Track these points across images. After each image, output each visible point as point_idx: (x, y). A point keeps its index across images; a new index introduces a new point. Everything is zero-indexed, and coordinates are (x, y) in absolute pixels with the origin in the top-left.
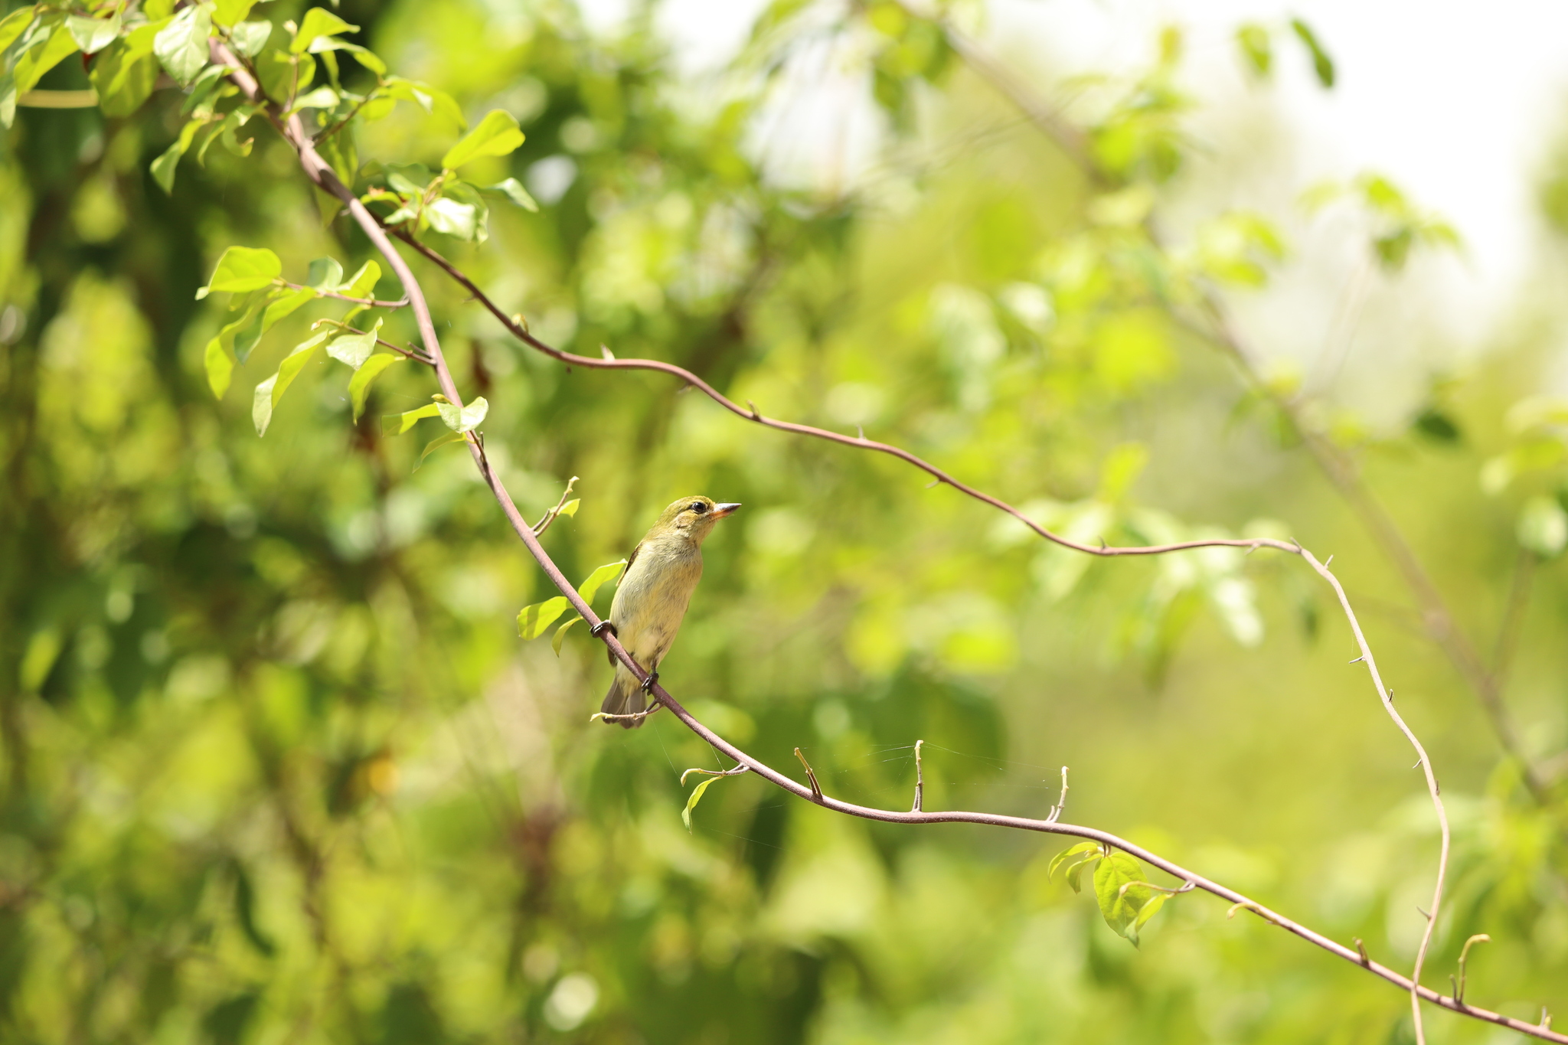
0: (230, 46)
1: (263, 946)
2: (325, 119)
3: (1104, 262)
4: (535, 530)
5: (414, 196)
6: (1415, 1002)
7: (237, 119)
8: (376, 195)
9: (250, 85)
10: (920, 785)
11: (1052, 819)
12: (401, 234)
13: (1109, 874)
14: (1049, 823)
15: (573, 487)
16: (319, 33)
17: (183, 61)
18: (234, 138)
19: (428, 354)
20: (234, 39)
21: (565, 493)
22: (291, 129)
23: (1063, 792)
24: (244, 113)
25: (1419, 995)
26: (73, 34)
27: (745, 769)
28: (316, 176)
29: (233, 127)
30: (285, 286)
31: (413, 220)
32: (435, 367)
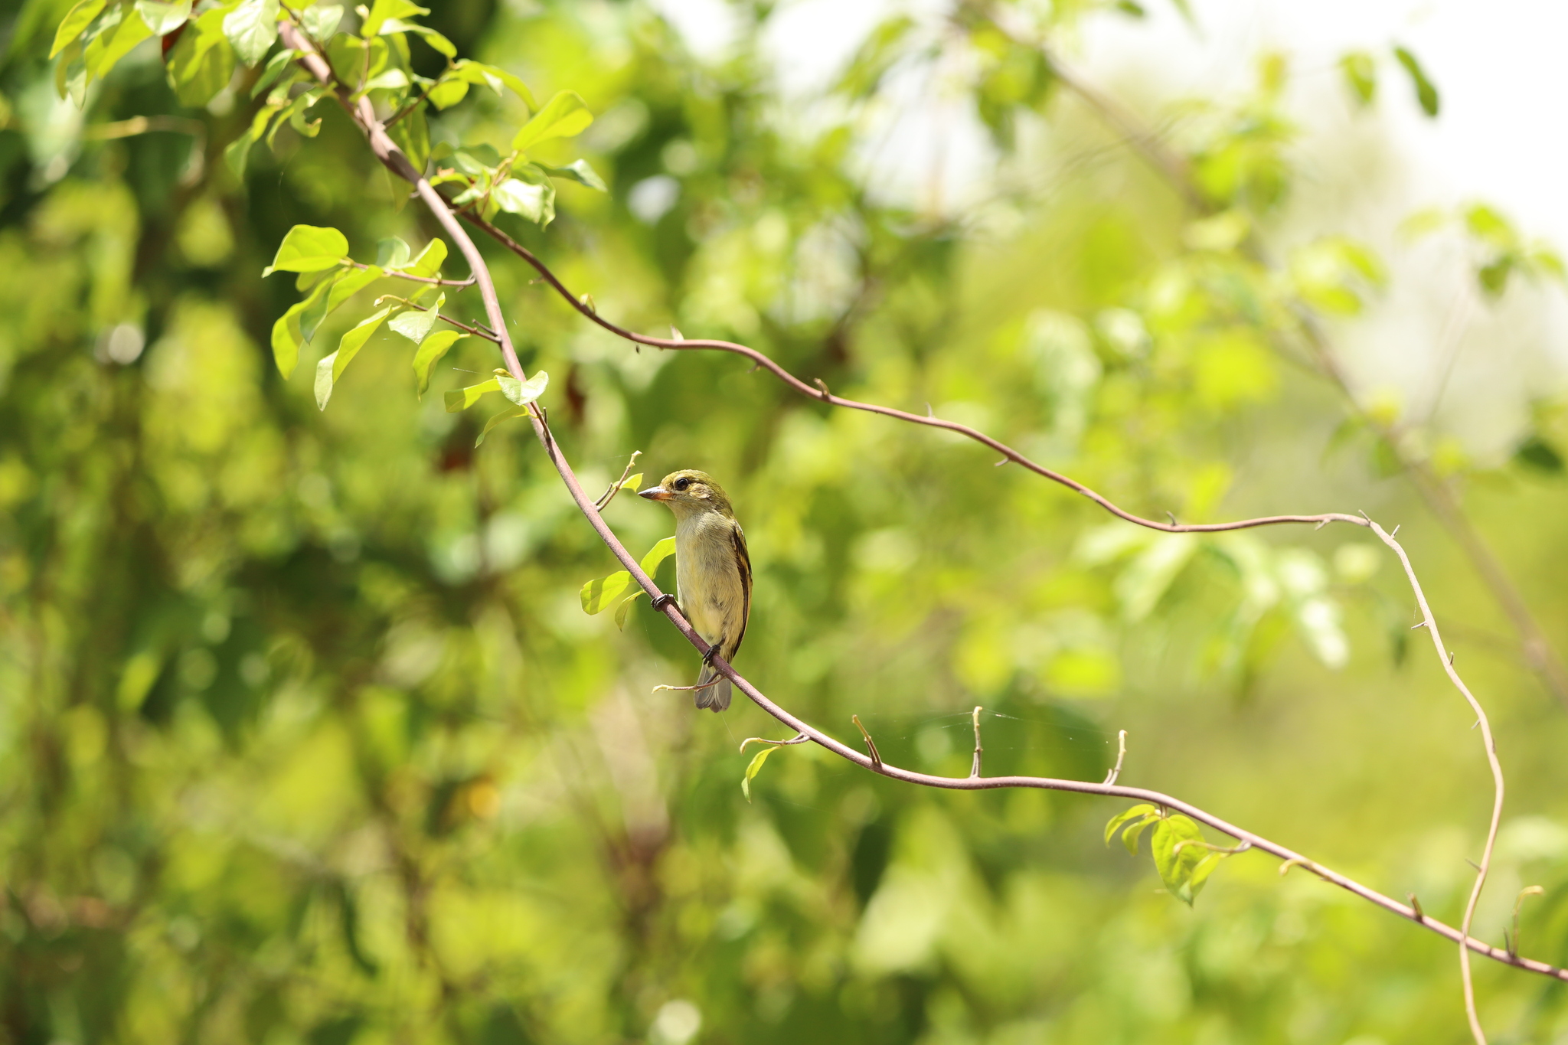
0: (301, 30)
1: (367, 967)
2: (397, 104)
3: (1198, 288)
4: (597, 504)
5: (481, 175)
6: (1464, 954)
7: (306, 100)
8: (446, 175)
9: (322, 69)
10: (978, 751)
11: (1109, 781)
12: (469, 216)
13: (1167, 838)
14: (1107, 785)
15: (635, 461)
16: (391, 15)
17: (251, 42)
18: (303, 118)
19: (493, 331)
20: (306, 23)
21: (628, 467)
22: (361, 112)
23: (1121, 755)
24: (314, 95)
25: (1469, 947)
26: (144, 17)
27: (805, 738)
28: (385, 156)
29: (302, 108)
30: (352, 266)
31: (482, 199)
32: (500, 344)
